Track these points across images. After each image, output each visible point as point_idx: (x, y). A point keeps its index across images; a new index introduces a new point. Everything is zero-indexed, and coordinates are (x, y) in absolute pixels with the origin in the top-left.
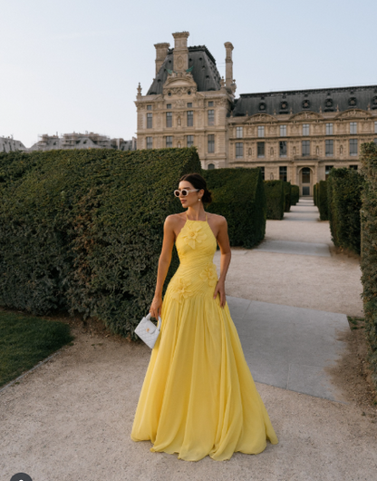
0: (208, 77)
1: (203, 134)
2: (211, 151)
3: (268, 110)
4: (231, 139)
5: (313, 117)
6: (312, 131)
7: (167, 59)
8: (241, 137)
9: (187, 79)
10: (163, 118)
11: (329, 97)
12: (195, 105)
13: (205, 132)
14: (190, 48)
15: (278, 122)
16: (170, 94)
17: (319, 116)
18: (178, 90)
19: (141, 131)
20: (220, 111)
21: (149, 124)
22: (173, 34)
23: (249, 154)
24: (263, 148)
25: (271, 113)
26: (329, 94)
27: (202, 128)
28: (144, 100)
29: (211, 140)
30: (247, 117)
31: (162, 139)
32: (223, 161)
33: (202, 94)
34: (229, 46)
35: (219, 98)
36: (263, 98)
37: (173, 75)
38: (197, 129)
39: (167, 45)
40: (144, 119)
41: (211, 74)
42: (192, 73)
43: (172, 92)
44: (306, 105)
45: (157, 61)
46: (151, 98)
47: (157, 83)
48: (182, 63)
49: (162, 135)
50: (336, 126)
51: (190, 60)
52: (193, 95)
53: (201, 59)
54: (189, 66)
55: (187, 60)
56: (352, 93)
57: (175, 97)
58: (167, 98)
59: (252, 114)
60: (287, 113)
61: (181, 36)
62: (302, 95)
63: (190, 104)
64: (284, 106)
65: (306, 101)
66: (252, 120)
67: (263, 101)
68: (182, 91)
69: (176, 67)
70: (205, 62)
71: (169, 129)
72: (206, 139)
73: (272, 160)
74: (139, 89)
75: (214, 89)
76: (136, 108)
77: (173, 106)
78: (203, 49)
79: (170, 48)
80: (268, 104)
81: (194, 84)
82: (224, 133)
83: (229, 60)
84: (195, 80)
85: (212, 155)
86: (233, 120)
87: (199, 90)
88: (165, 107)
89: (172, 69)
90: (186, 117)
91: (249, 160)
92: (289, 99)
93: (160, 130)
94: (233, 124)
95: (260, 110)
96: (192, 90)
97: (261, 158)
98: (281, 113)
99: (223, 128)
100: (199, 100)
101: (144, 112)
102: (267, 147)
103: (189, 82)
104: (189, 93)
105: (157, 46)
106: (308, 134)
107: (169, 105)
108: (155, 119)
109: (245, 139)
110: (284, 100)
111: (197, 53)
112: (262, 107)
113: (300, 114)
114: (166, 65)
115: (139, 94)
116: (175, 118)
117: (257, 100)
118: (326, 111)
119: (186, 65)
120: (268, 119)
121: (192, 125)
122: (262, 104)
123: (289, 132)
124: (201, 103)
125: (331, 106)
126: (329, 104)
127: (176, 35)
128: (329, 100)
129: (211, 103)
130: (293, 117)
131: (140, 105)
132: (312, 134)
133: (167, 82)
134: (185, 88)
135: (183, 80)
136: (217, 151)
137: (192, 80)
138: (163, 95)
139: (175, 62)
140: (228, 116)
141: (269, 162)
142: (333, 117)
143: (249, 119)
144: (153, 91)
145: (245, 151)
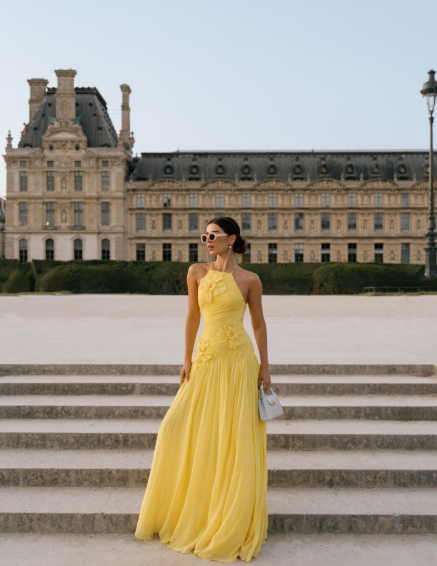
0: (100, 128)
1: (95, 201)
2: (106, 222)
3: (175, 174)
4: (131, 209)
5: (228, 186)
6: (227, 202)
7: (45, 100)
8: (143, 206)
9: (74, 131)
10: (42, 180)
11: (246, 163)
12: (84, 164)
13: (98, 199)
14: (77, 89)
15: (188, 190)
16: (51, 148)
17: (234, 185)
18: (63, 144)
19: (12, 194)
20: (117, 173)
21: (23, 186)
22: (56, 71)
23: (153, 228)
24: (170, 221)
25: (179, 179)
26: (246, 159)
27: (94, 194)
28: (15, 154)
29: (106, 209)
30: (150, 182)
31: (40, 206)
32: (121, 235)
33: (95, 151)
34: (126, 90)
35: (116, 157)
36: (169, 160)
37: (56, 124)
38: (87, 194)
39: (45, 82)
40: (17, 179)
41: (105, 125)
42: (81, 123)
43: (55, 145)
44: (220, 170)
45: (31, 102)
46: (26, 152)
47: (32, 132)
48: (67, 110)
49: (41, 201)
50: (253, 198)
51: (77, 105)
52: (82, 152)
53: (91, 104)
54: (77, 114)
55: (74, 105)
56: (271, 159)
57: (58, 153)
58: (47, 153)
59: (155, 179)
60: (198, 179)
61: (66, 75)
62: (215, 158)
63: (78, 163)
64: (194, 170)
65: (221, 166)
66: (157, 186)
67: (169, 163)
68: (69, 145)
69: (59, 113)
70: (96, 108)
71: (51, 193)
72: (100, 207)
73: (181, 235)
74: (10, 139)
75: (108, 146)
76: (4, 164)
77: (56, 164)
78: (93, 92)
79: (50, 86)
80: (176, 166)
81: (84, 138)
82: (121, 201)
83: (125, 107)
84: (86, 132)
85: (106, 228)
86: (132, 184)
87: (90, 144)
88: (45, 164)
89: (54, 115)
90: (73, 179)
91: (154, 235)
92: (200, 162)
93: (39, 194)
94: (134, 190)
95: (166, 173)
96: (82, 145)
97: (168, 233)
98: (191, 179)
99: (121, 194)
100: (91, 158)
101: (16, 170)
102: (175, 219)
103: (77, 135)
104: (77, 148)
105: (32, 82)
106: (222, 206)
107: (50, 163)
108: (31, 179)
109: (148, 209)
110: (194, 163)
111: (87, 96)
112: (169, 171)
113: (213, 182)
114: (45, 109)
115: (9, 146)
116: (58, 180)
117: (163, 162)
118: (243, 179)
119: (72, 113)
120: (176, 186)
121: (81, 189)
122: (169, 167)
123: (201, 202)
124: (92, 162)
125: (248, 173)
126: (246, 171)
127: (60, 73)
128: (246, 167)
129: (105, 163)
130: (205, 185)
131: (10, 160)
132: (227, 206)
133: (48, 133)
134: (72, 142)
135: (70, 132)
136: (113, 223)
137: (81, 133)
138: (43, 149)
139: (58, 107)
140: (127, 179)
141: (177, 238)
142: (251, 187)
143: (153, 185)
144: (29, 141)
145: (148, 224)
